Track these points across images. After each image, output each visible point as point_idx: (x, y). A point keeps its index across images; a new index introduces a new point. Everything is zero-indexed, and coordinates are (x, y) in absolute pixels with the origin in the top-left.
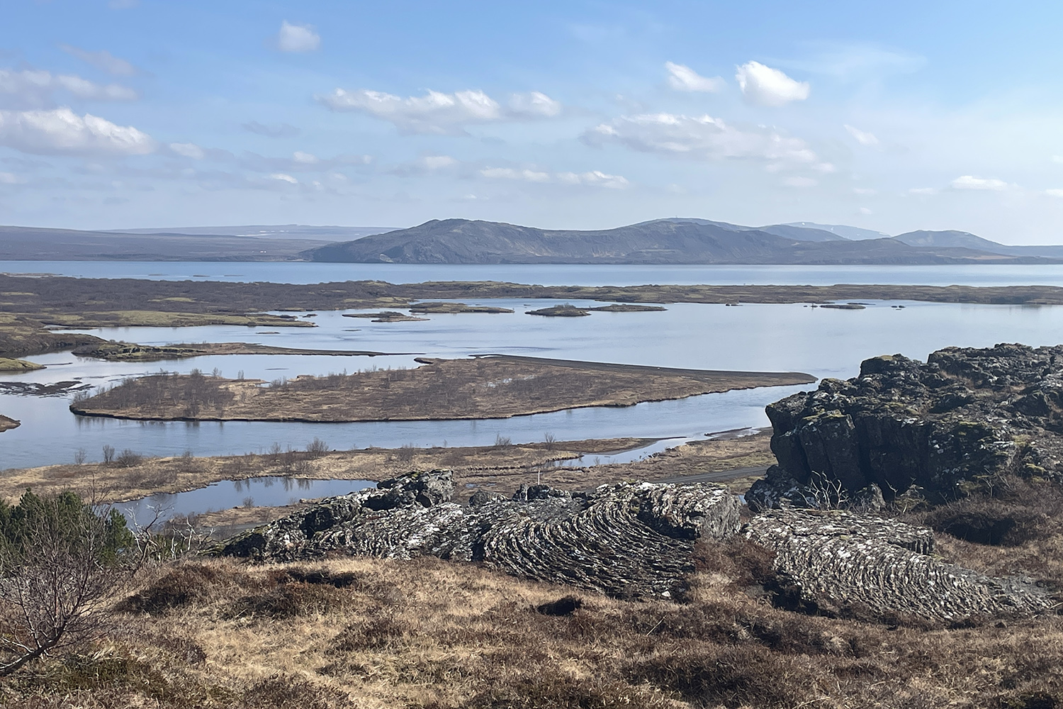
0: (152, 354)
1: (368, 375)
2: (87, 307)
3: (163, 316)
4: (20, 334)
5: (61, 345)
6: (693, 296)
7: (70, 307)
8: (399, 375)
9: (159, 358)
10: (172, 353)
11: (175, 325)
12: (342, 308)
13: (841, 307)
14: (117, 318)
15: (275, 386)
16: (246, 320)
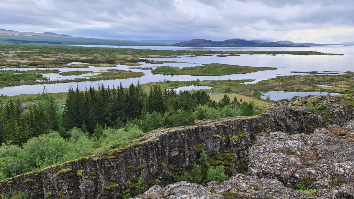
0: (158, 63)
1: (197, 67)
2: (142, 54)
3: (156, 56)
4: (136, 59)
5: (142, 61)
6: (244, 53)
7: (139, 54)
8: (203, 67)
9: (159, 63)
10: (161, 62)
11: (158, 57)
12: (184, 55)
13: (272, 55)
14: (148, 56)
15: (183, 69)
16: (169, 57)
